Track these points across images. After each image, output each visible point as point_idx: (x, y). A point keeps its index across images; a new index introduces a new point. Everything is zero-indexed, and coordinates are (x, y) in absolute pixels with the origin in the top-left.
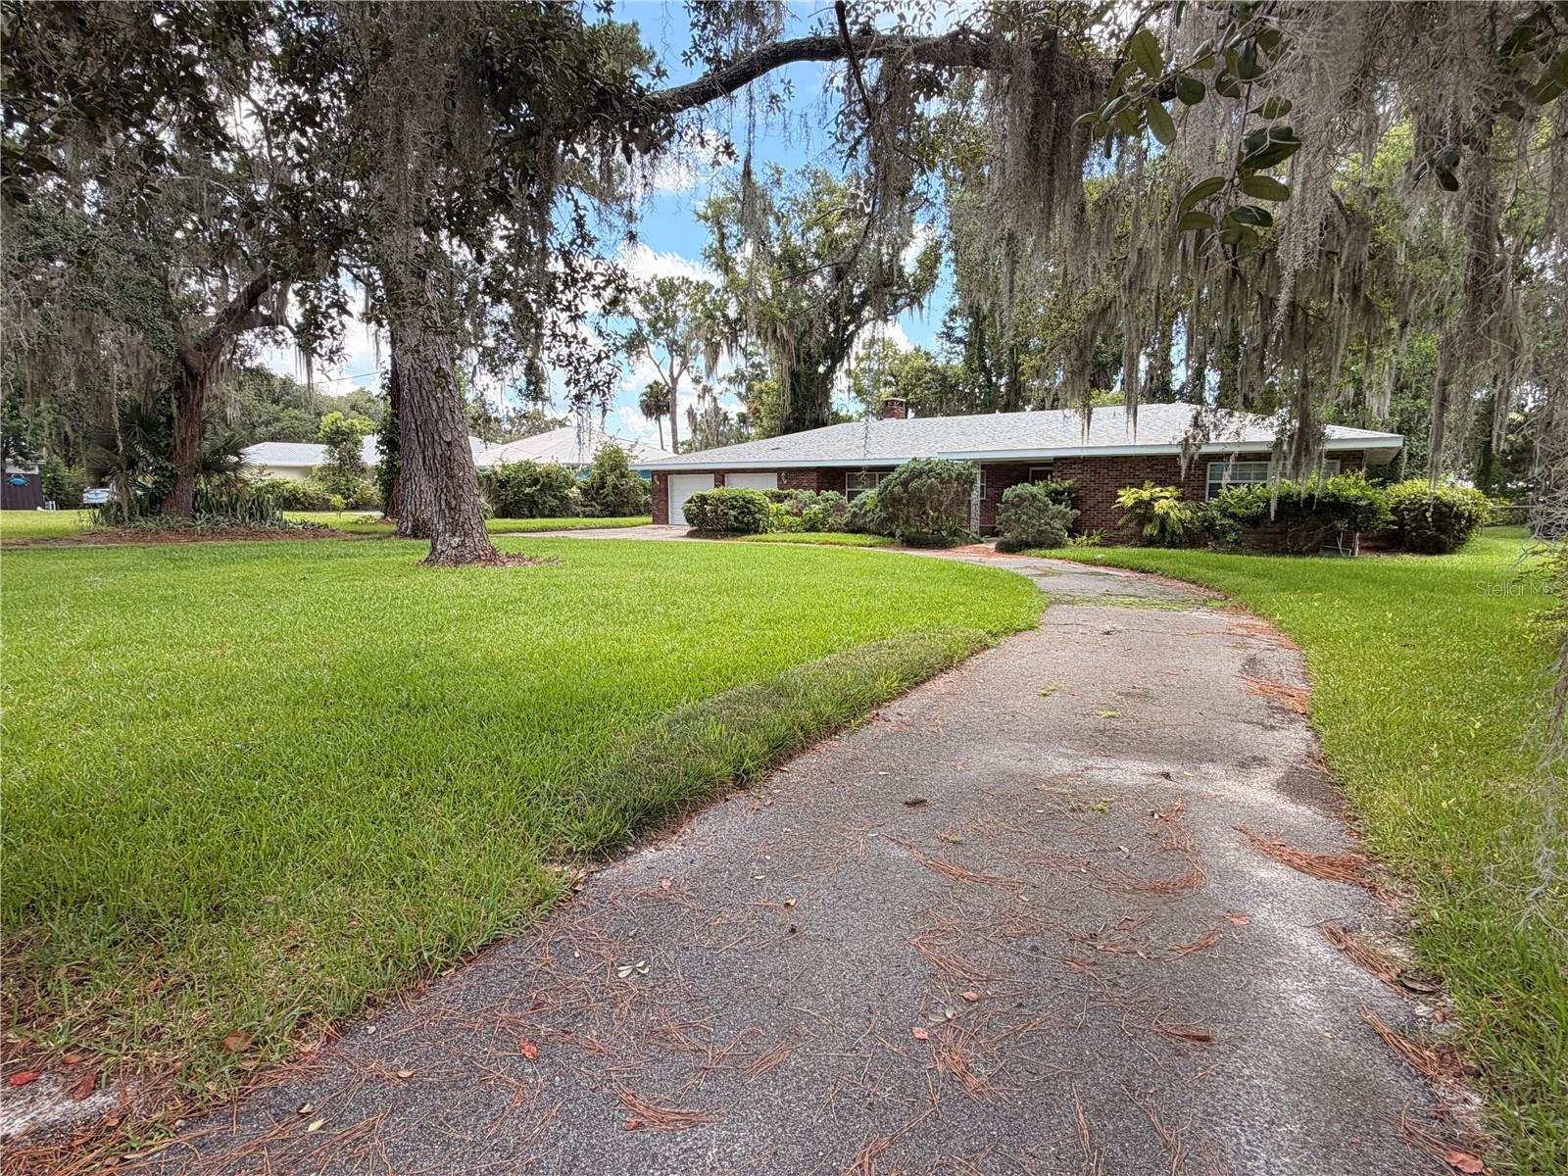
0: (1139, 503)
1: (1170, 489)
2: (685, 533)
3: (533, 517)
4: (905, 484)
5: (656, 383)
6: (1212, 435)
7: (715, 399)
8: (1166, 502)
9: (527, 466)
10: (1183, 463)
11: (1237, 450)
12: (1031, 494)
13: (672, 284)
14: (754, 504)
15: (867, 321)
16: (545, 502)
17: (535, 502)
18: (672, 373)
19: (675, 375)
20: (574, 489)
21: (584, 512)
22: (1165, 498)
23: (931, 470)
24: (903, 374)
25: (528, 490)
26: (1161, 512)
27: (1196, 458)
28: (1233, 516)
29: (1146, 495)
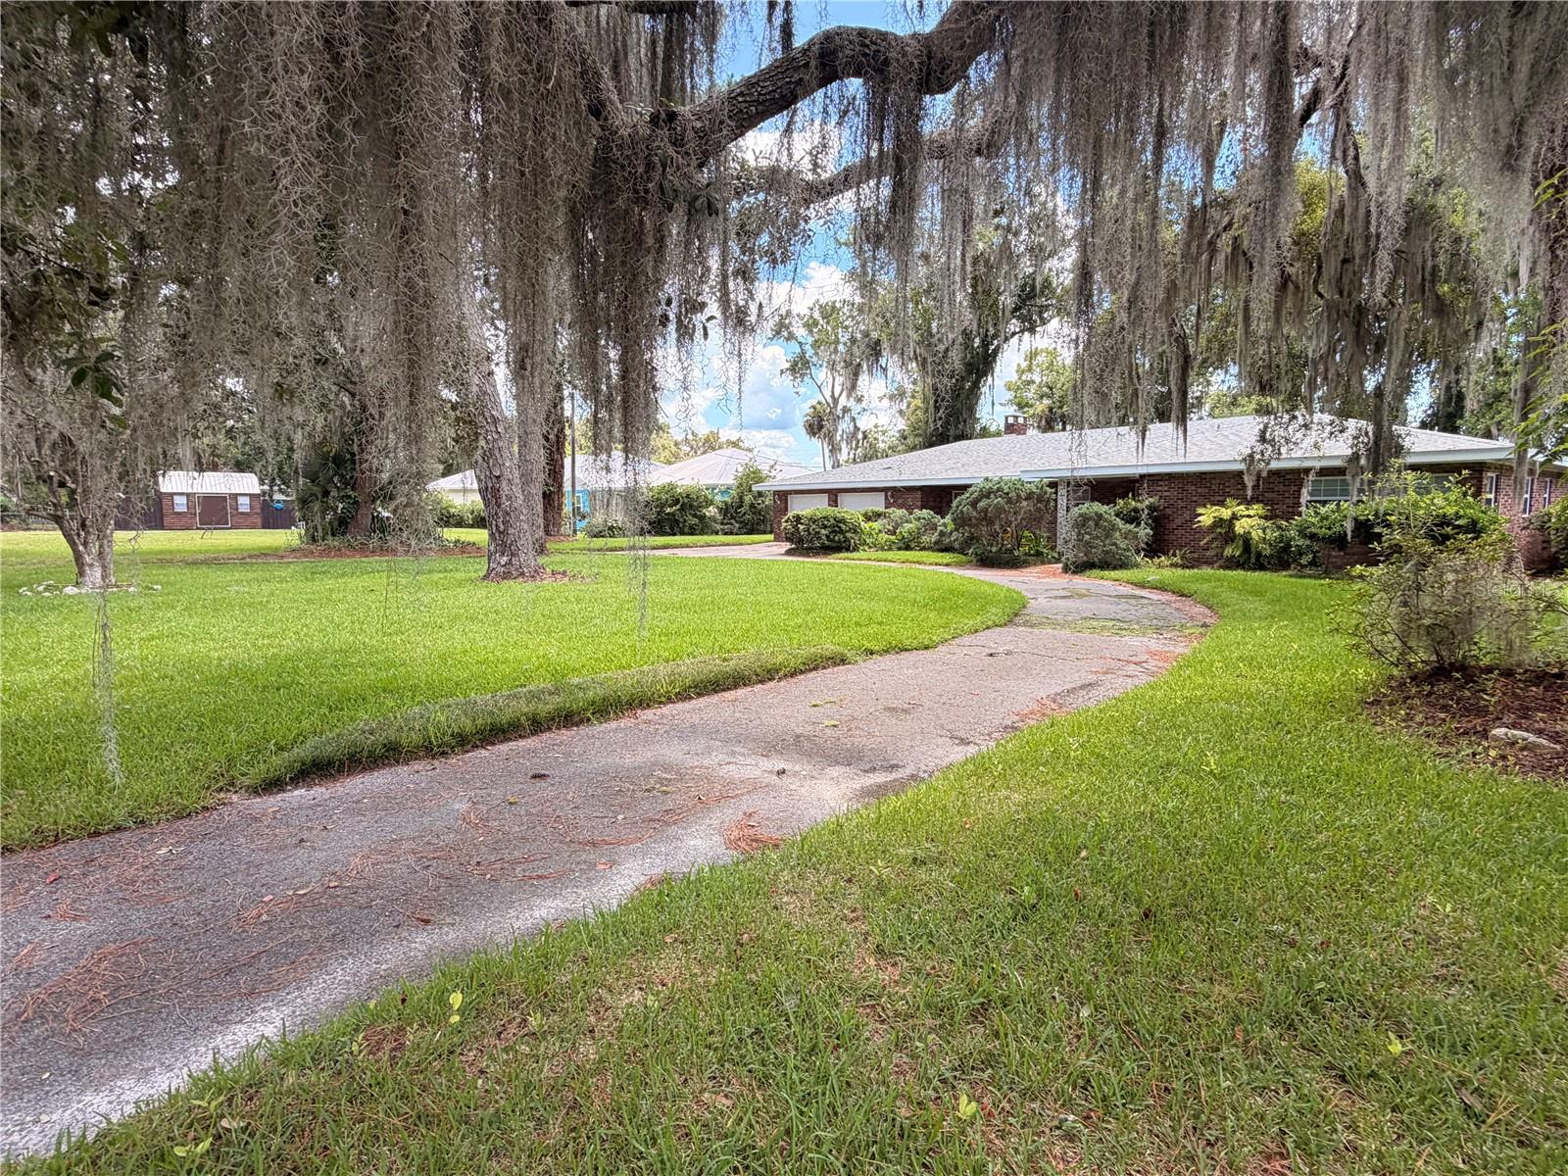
0: (1219, 522)
1: (1255, 507)
2: (783, 551)
3: (674, 534)
4: (974, 504)
5: (819, 403)
6: (1283, 450)
7: (853, 420)
8: (1250, 521)
9: (671, 487)
10: (1249, 481)
11: (1318, 465)
12: (1096, 513)
13: (833, 307)
14: (845, 523)
15: (1014, 334)
16: (685, 521)
17: (677, 521)
18: (833, 392)
19: (836, 396)
20: (711, 508)
21: (723, 530)
22: (1249, 516)
23: (998, 490)
24: (1059, 386)
25: (668, 510)
26: (1242, 531)
27: (1264, 474)
28: (1313, 537)
29: (1226, 513)
